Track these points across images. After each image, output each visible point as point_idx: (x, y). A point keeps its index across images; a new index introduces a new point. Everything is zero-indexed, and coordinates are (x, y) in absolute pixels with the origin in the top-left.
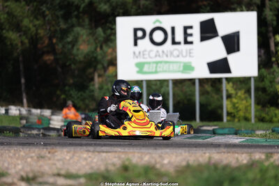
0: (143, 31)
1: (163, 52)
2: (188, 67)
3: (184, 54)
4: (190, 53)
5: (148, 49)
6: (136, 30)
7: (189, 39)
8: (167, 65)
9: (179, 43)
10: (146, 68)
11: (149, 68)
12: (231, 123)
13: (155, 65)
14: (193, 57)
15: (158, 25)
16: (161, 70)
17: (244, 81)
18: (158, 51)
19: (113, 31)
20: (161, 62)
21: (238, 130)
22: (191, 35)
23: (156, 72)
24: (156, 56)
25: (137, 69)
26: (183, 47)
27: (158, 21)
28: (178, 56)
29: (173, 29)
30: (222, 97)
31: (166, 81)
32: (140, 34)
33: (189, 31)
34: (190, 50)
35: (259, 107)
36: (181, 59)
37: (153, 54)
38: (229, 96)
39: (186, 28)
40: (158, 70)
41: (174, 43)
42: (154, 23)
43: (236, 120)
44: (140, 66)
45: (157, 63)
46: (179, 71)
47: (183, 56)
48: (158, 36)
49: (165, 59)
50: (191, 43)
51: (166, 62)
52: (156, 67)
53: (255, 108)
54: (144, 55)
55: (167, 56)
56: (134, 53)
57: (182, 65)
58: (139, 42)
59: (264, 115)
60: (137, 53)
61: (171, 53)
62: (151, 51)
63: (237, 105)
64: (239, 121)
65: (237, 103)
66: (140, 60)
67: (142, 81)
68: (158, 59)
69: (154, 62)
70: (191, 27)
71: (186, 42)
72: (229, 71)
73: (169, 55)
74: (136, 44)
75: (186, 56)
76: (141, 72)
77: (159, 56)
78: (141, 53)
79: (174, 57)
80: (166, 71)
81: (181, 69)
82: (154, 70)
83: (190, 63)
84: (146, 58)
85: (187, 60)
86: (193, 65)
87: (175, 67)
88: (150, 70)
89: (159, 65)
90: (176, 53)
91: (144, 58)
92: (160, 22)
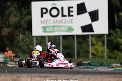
0: (46, 9)
1: (57, 21)
2: (70, 29)
3: (68, 22)
4: (72, 21)
5: (49, 19)
6: (42, 9)
7: (71, 14)
8: (59, 27)
9: (66, 16)
10: (47, 30)
11: (49, 29)
12: (94, 59)
13: (52, 28)
14: (73, 23)
15: (54, 6)
16: (56, 30)
17: (100, 36)
18: (54, 20)
19: (30, 10)
20: (56, 26)
21: (102, 63)
22: (72, 11)
23: (53, 32)
24: (53, 23)
25: (43, 30)
26: (68, 18)
27: (54, 4)
28: (65, 23)
29: (62, 8)
30: (89, 45)
31: (59, 36)
32: (44, 11)
33: (71, 9)
34: (71, 20)
35: (109, 51)
36: (67, 25)
37: (51, 22)
38: (93, 45)
39: (69, 8)
40: (54, 30)
41: (63, 16)
42: (52, 5)
43: (97, 58)
44: (44, 28)
45: (54, 26)
46: (66, 31)
47: (68, 23)
48: (54, 12)
49: (58, 24)
50: (72, 16)
51: (59, 26)
52: (53, 29)
53: (107, 51)
54: (46, 22)
55: (59, 23)
56: (41, 21)
57: (67, 27)
58: (44, 15)
59: (111, 55)
60: (43, 21)
61: (61, 21)
62: (50, 20)
63: (97, 50)
64: (98, 58)
65: (97, 48)
66: (45, 25)
67: (45, 36)
68: (54, 24)
69: (52, 26)
70: (72, 7)
71: (69, 15)
72: (92, 31)
73: (60, 22)
74: (42, 16)
75: (69, 23)
76: (45, 31)
77: (55, 23)
78: (45, 21)
79: (63, 23)
80: (58, 31)
81: (67, 30)
82: (52, 30)
83: (72, 26)
84: (48, 24)
85: (70, 25)
86: (73, 27)
87: (63, 29)
88: (50, 30)
89: (55, 28)
90: (64, 21)
91: (46, 24)
92: (55, 5)
